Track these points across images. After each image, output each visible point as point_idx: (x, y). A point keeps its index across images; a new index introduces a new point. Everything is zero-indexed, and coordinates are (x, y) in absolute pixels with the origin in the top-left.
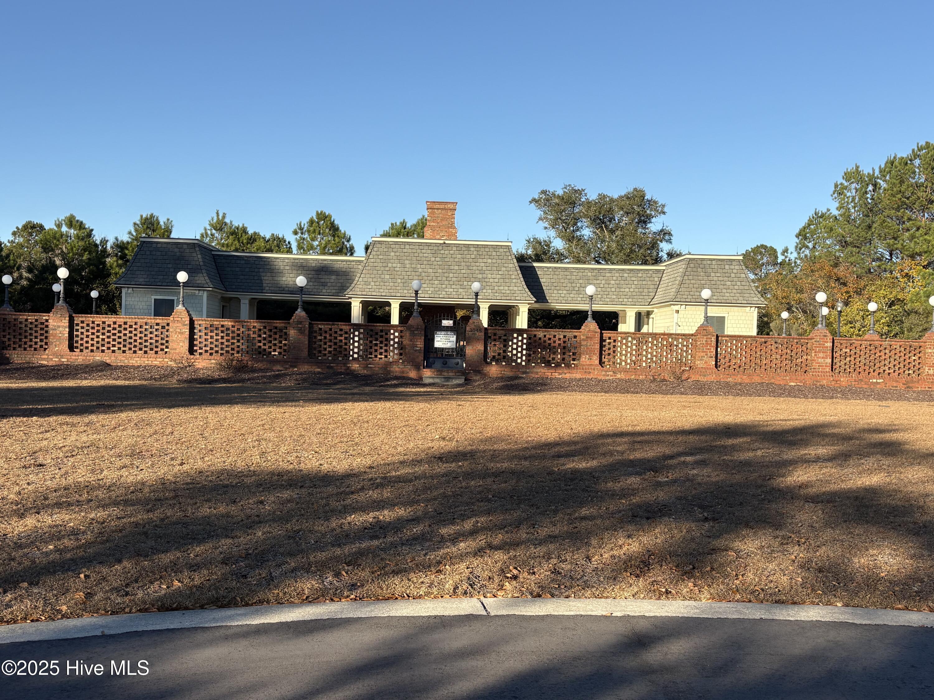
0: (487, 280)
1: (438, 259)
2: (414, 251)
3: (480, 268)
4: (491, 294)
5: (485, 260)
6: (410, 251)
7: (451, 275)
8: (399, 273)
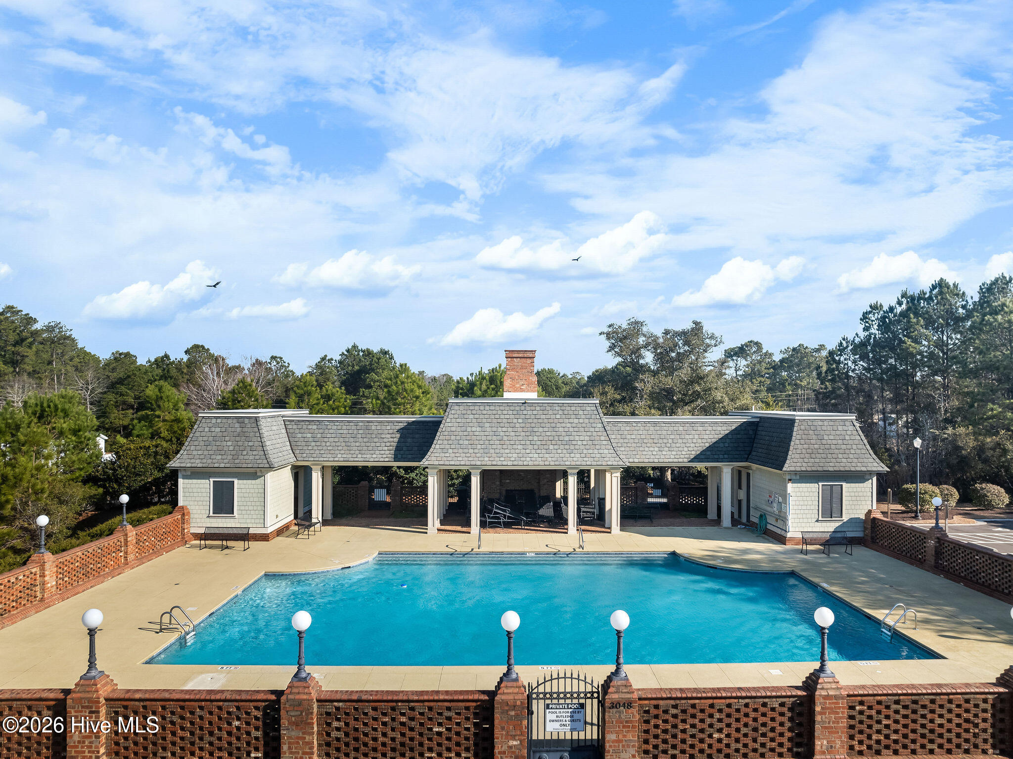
0: (574, 443)
1: (520, 421)
2: (494, 412)
3: (566, 429)
4: (580, 459)
5: (571, 421)
6: (490, 412)
7: (536, 438)
8: (478, 438)
